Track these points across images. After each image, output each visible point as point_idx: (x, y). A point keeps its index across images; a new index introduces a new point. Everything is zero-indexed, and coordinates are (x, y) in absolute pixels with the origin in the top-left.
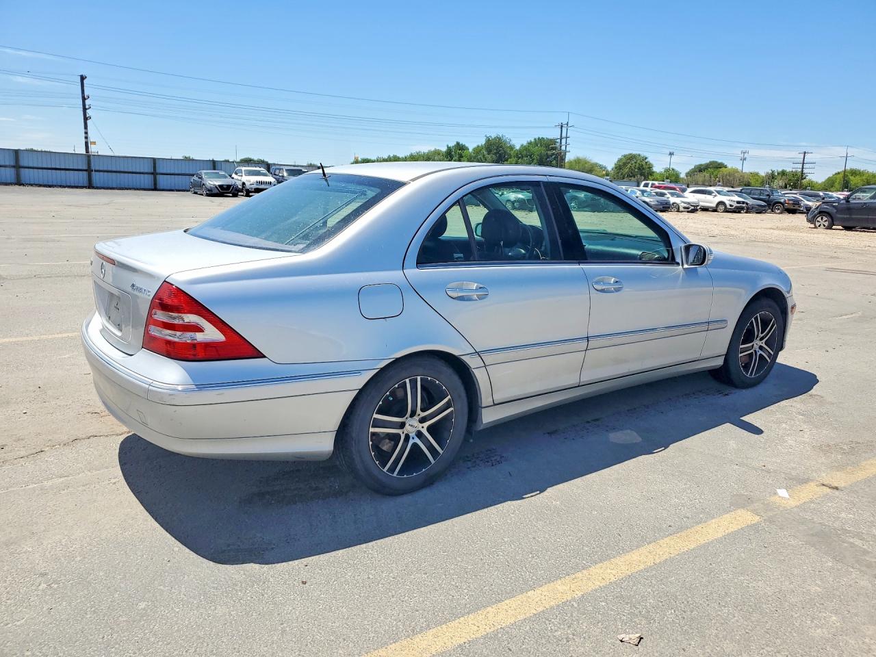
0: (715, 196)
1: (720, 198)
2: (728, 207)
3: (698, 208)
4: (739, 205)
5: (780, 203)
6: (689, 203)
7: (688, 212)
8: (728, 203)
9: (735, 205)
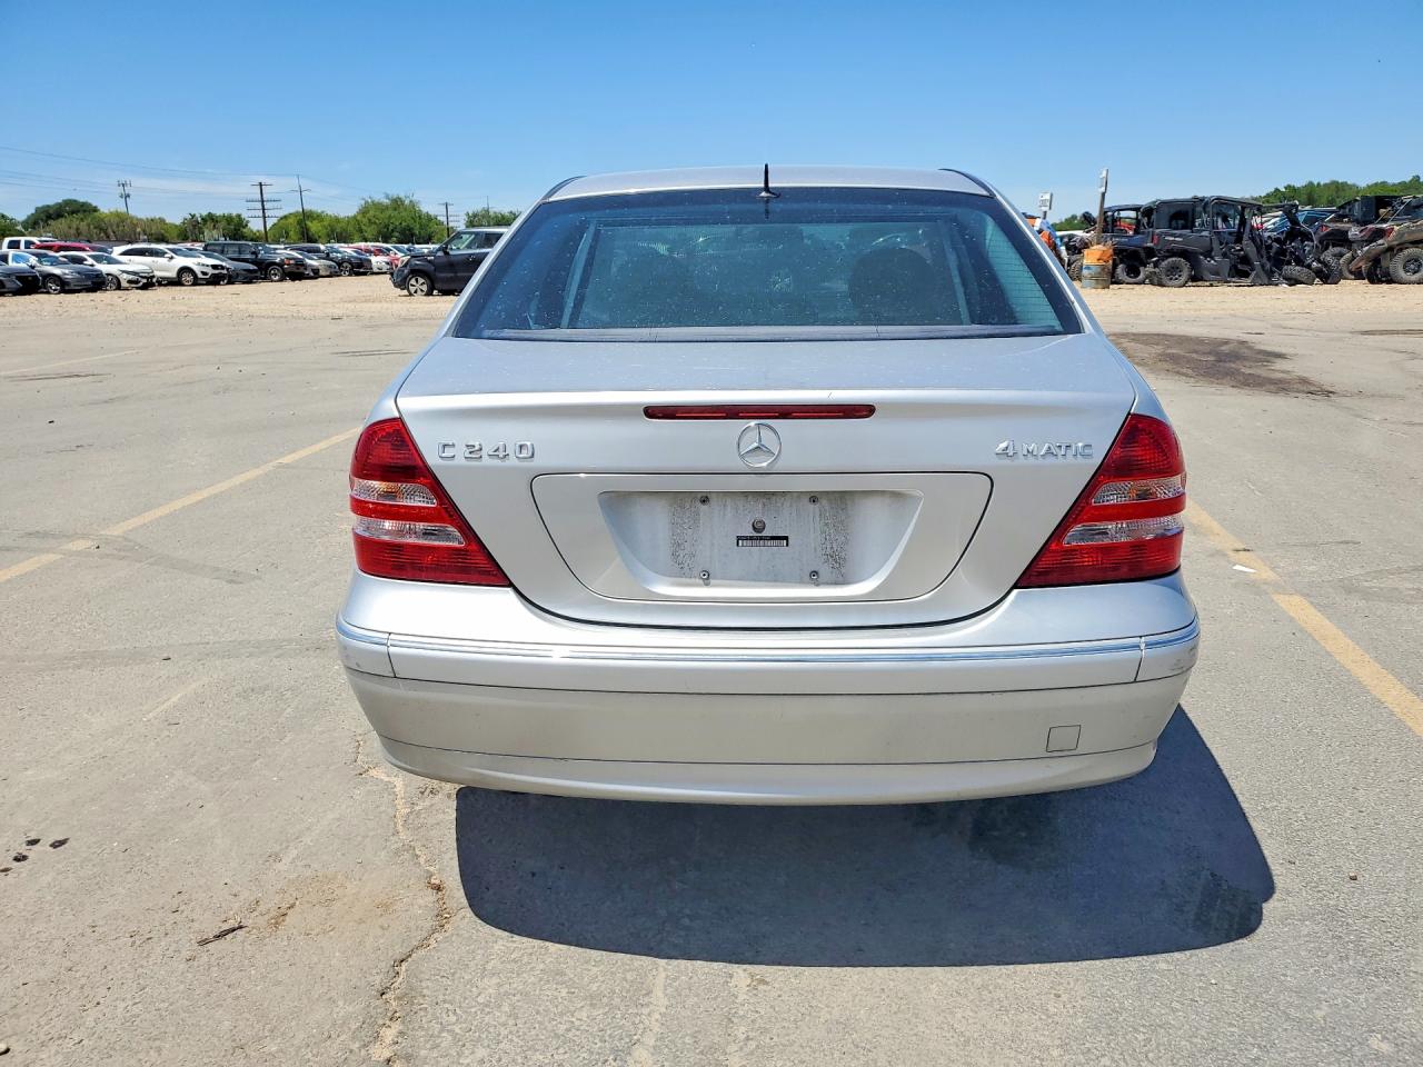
0: (172, 258)
1: (180, 262)
2: (200, 276)
3: (154, 280)
4: (217, 272)
5: (275, 264)
6: (135, 273)
7: (137, 288)
8: (197, 269)
9: (211, 271)
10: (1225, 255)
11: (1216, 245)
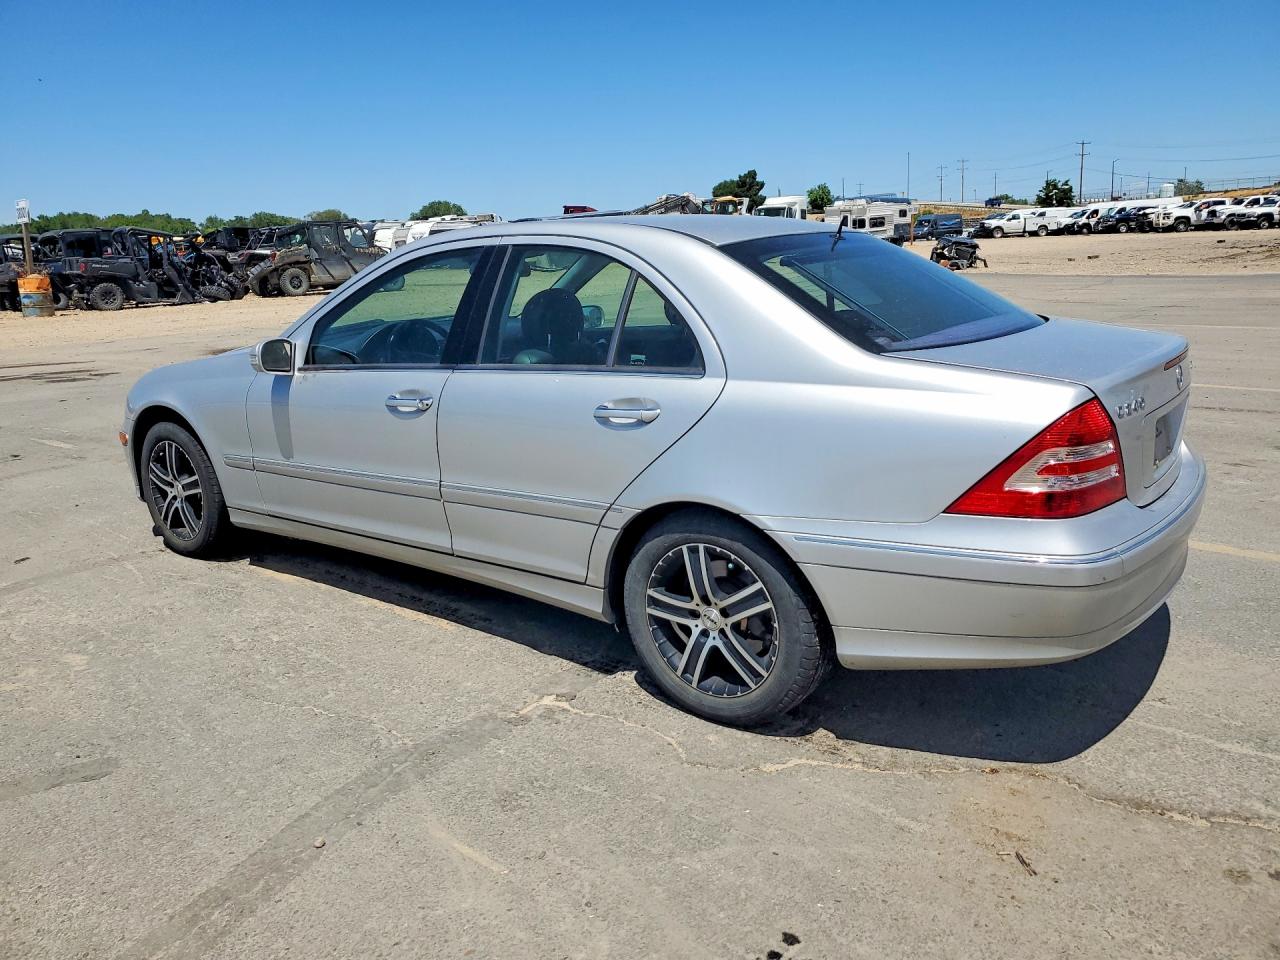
10: (151, 279)
11: (140, 270)
